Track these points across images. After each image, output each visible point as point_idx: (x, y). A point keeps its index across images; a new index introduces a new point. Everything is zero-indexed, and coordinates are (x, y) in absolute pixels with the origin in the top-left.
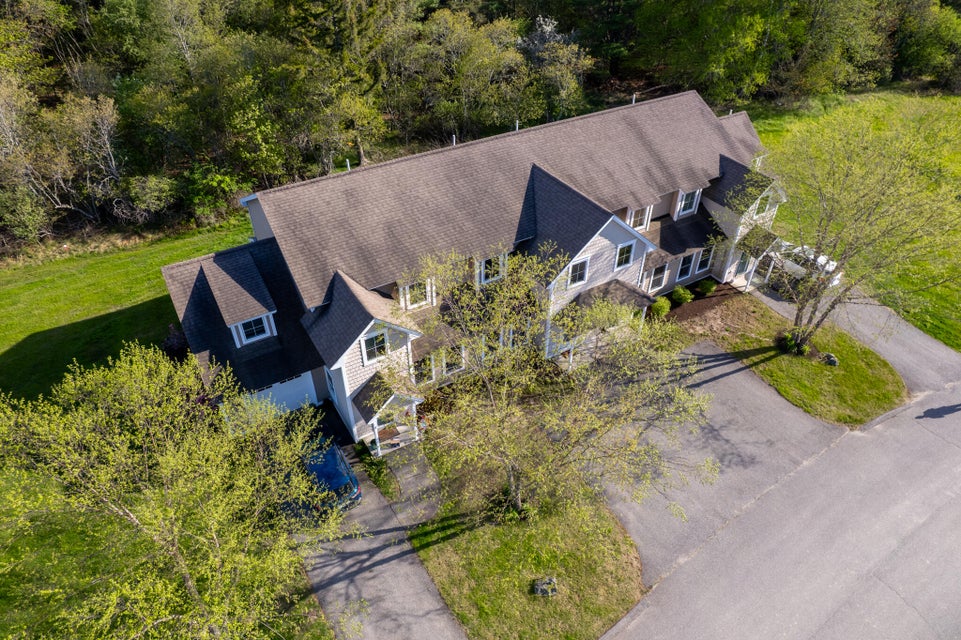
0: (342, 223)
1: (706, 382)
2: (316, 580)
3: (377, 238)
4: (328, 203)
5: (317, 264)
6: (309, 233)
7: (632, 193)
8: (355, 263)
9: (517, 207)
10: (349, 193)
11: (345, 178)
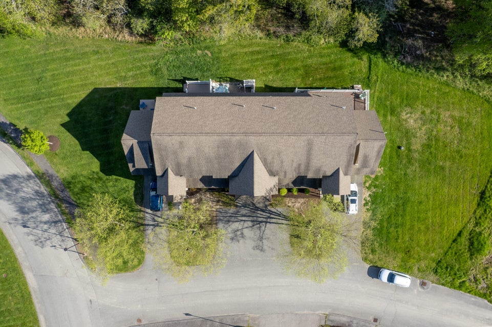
0: (175, 153)
1: (275, 223)
2: (147, 223)
3: (184, 161)
4: (173, 144)
5: (163, 164)
6: (164, 153)
7: (285, 172)
8: (174, 167)
9: (237, 164)
10: (181, 143)
11: (182, 137)
